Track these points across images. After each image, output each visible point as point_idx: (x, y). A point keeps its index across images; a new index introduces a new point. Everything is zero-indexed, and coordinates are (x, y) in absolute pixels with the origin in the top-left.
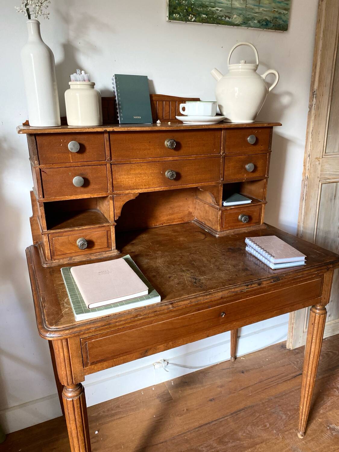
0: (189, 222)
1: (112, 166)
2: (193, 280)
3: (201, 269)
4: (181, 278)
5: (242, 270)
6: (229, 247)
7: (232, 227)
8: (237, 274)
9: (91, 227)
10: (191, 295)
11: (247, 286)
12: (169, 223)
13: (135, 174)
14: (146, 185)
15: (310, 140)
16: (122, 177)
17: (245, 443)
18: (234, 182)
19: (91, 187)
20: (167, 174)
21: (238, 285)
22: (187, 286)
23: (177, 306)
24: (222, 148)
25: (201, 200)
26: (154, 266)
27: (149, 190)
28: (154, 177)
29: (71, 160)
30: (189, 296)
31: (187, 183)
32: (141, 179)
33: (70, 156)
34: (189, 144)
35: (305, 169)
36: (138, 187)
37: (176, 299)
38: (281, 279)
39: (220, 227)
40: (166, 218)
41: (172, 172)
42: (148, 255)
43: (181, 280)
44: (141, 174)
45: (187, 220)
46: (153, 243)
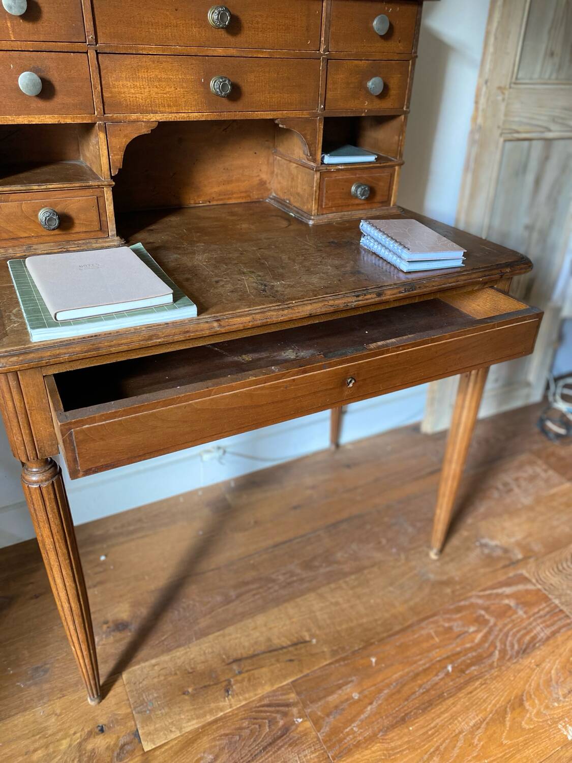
0: (261, 200)
1: (100, 56)
2: (260, 286)
3: (276, 272)
4: (238, 283)
5: (351, 273)
6: (332, 240)
7: (339, 208)
8: (341, 278)
9: (65, 186)
10: (254, 308)
11: (358, 296)
12: (221, 200)
13: (150, 80)
14: (171, 106)
15: (491, 49)
16: (121, 83)
17: (346, 568)
18: (344, 115)
19: (59, 99)
20: (214, 85)
21: (341, 294)
22: (248, 295)
23: (228, 325)
24: (323, 39)
25: (282, 156)
26: (190, 264)
27: (178, 117)
28: (186, 90)
29: (12, 36)
30: (251, 309)
31: (255, 110)
32: (162, 92)
33: (9, 24)
34: (258, 23)
35: (477, 109)
36: (156, 109)
37: (227, 313)
38: (417, 287)
39: (317, 206)
40: (216, 189)
41: (222, 79)
42: (180, 247)
43: (239, 286)
44: (160, 80)
45: (256, 197)
46: (188, 230)
